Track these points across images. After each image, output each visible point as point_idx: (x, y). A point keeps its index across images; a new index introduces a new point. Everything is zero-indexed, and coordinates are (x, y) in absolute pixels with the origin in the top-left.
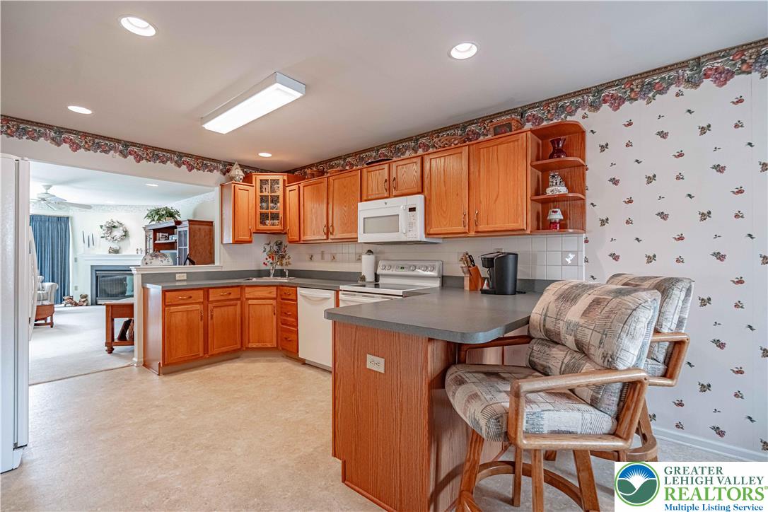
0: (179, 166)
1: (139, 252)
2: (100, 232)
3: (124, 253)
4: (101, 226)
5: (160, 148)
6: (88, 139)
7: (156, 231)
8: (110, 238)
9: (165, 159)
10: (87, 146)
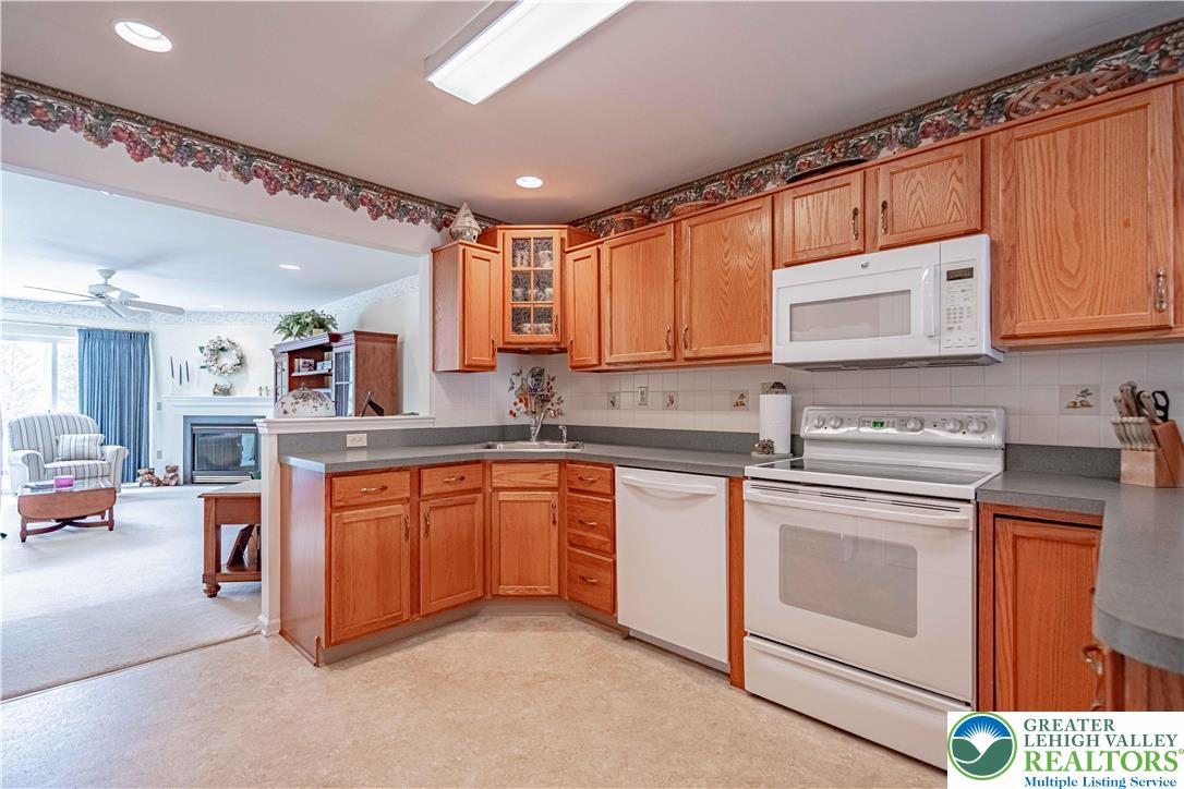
0: (354, 208)
1: (264, 393)
2: (196, 359)
3: (238, 394)
4: (201, 349)
5: (316, 167)
6: (168, 135)
7: (293, 355)
8: (215, 368)
9: (326, 191)
10: (164, 150)
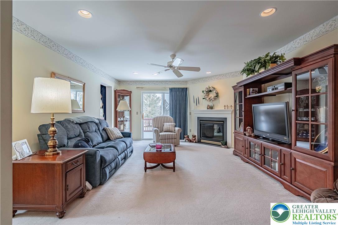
1: (226, 108)
2: (201, 95)
3: (216, 108)
4: (203, 91)
8: (208, 99)
